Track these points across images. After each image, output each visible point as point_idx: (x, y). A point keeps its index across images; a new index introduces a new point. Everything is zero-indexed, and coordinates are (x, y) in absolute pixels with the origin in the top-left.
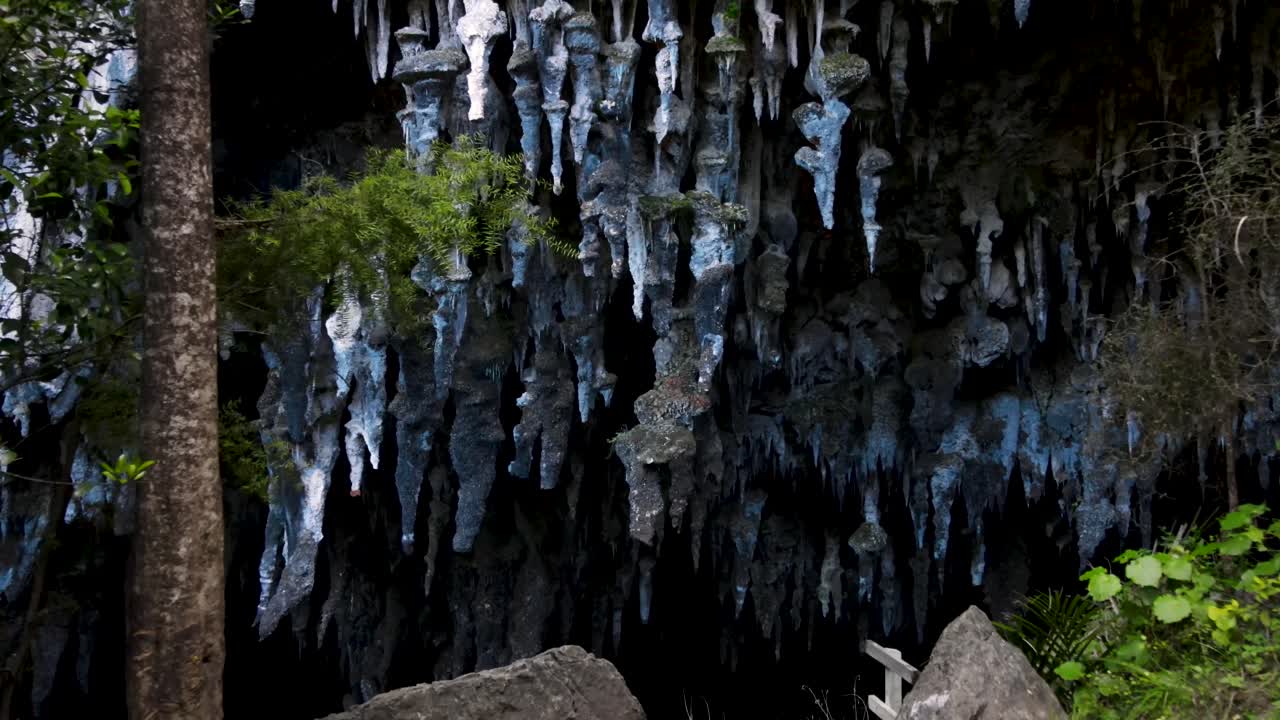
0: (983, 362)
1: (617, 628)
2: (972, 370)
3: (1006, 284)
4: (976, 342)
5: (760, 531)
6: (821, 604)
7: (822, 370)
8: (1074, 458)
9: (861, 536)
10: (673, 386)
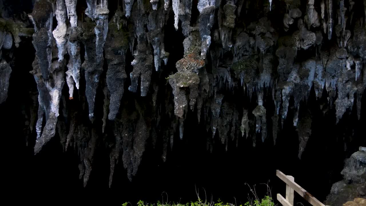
0: (306, 47)
1: (172, 141)
2: (301, 51)
3: (316, 18)
4: (303, 40)
5: (221, 108)
6: (241, 133)
7: (244, 51)
8: (335, 83)
9: (257, 110)
10: (191, 57)
